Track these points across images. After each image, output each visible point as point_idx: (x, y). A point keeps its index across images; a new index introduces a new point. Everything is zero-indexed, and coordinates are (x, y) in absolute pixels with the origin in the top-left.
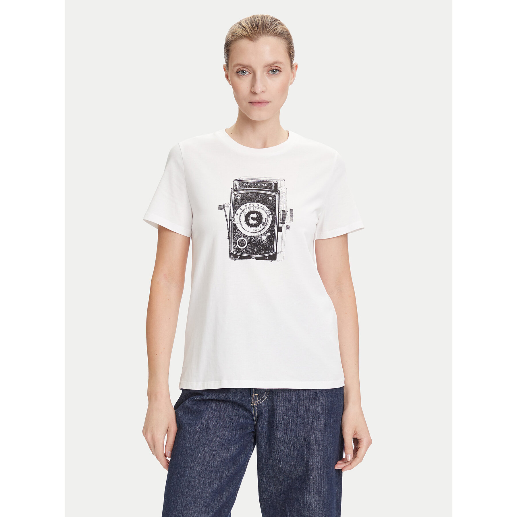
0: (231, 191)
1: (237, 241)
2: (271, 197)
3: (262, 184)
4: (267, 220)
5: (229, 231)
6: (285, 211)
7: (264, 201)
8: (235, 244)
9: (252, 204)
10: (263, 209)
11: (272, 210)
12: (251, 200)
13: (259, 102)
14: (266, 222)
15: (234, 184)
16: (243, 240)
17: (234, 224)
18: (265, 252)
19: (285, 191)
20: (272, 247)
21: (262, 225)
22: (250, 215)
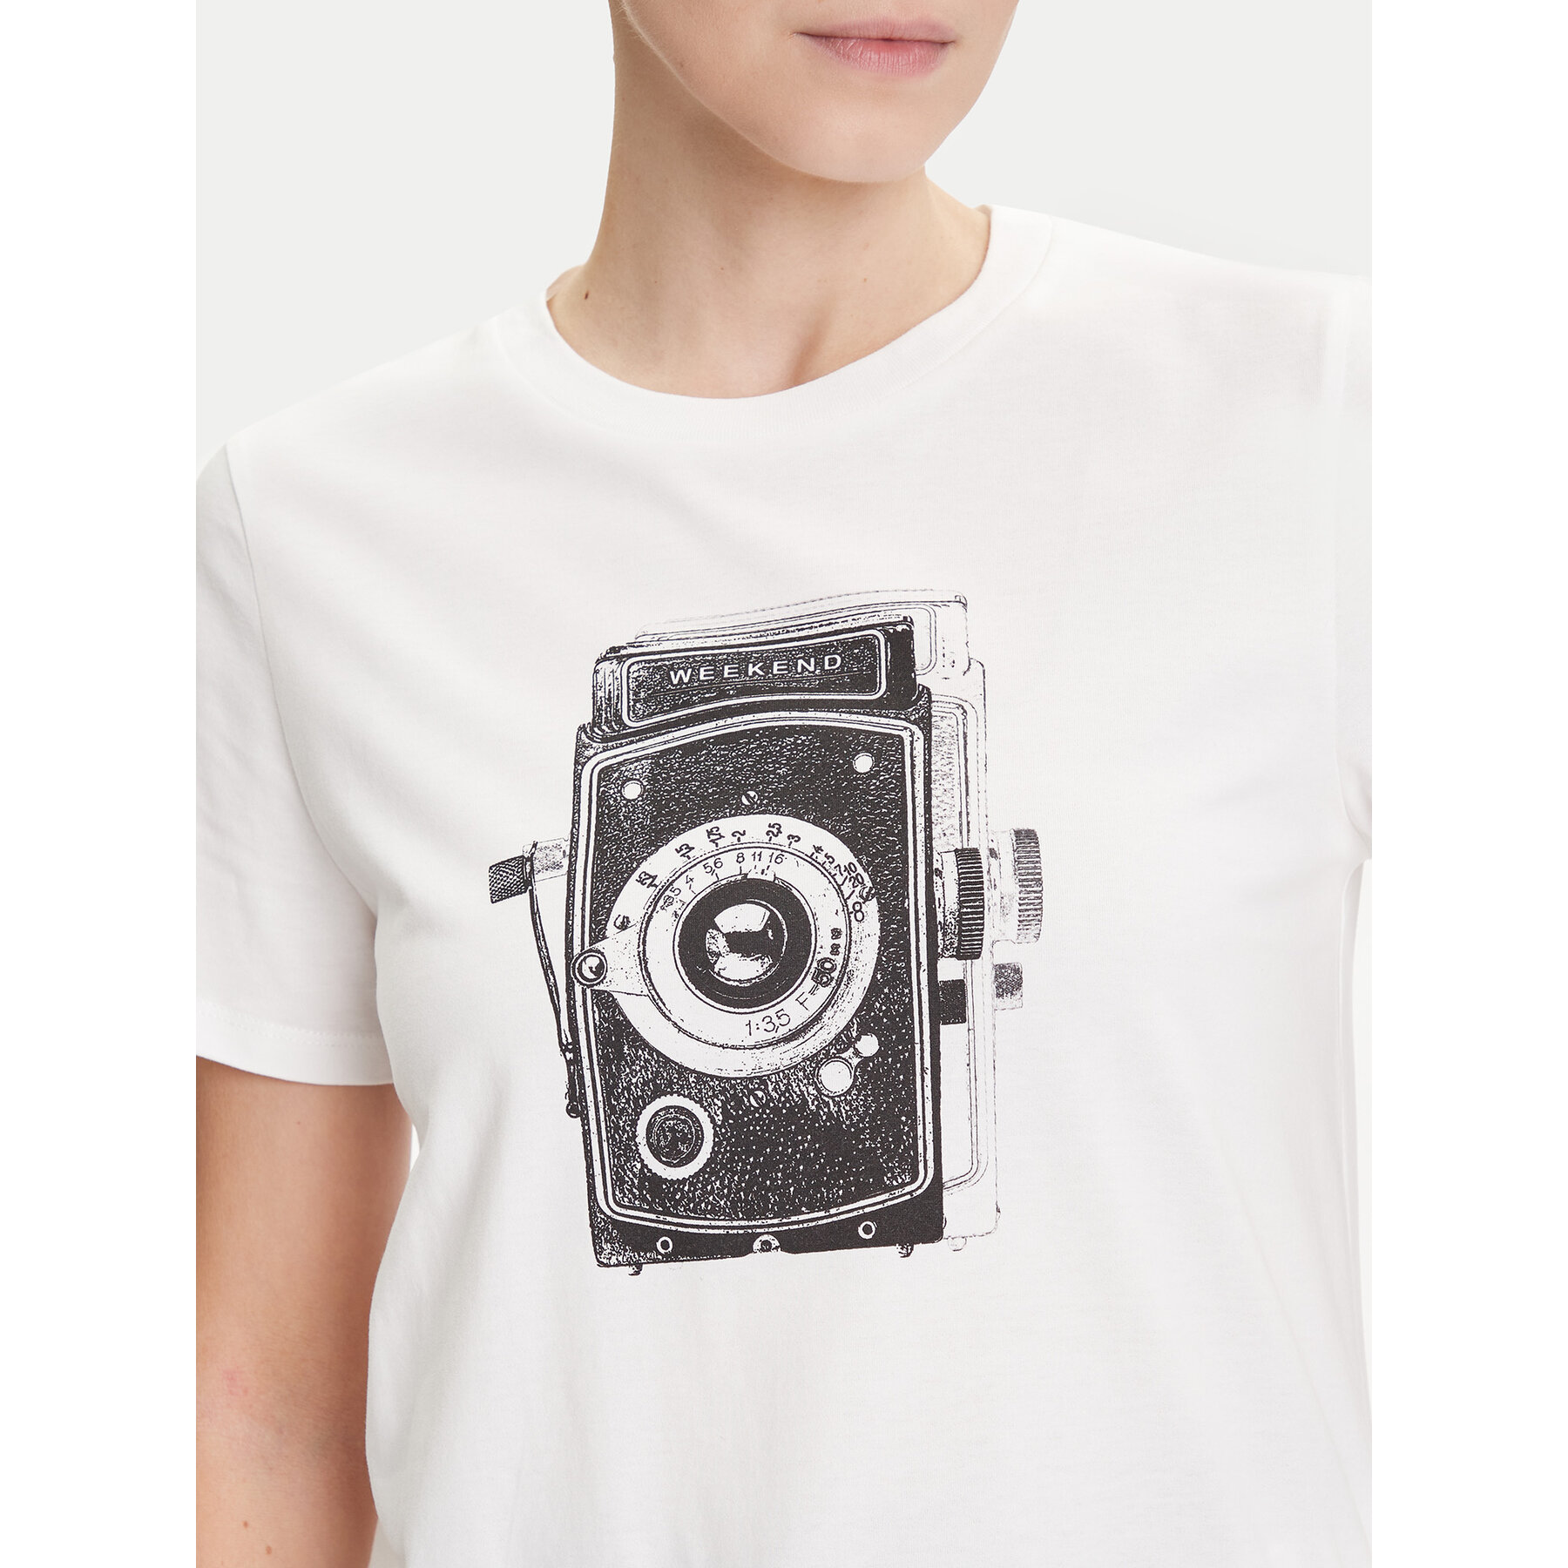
0: (580, 748)
1: (634, 1124)
2: (868, 749)
3: (801, 662)
4: (842, 941)
5: (570, 1056)
6: (974, 854)
7: (816, 791)
8: (624, 1150)
9: (727, 825)
10: (811, 860)
11: (875, 856)
12: (724, 801)
13: (889, 41)
14: (839, 960)
15: (600, 694)
16: (680, 1110)
17: (606, 1002)
18: (849, 1184)
19: (967, 686)
20: (898, 1140)
21: (809, 983)
22: (719, 920)
